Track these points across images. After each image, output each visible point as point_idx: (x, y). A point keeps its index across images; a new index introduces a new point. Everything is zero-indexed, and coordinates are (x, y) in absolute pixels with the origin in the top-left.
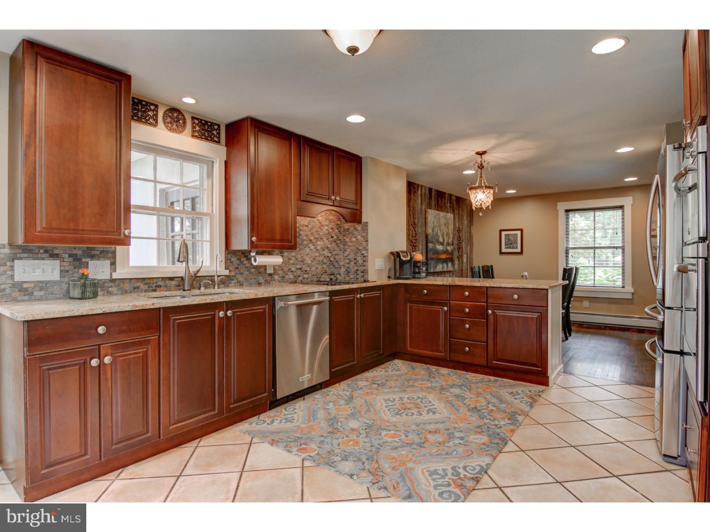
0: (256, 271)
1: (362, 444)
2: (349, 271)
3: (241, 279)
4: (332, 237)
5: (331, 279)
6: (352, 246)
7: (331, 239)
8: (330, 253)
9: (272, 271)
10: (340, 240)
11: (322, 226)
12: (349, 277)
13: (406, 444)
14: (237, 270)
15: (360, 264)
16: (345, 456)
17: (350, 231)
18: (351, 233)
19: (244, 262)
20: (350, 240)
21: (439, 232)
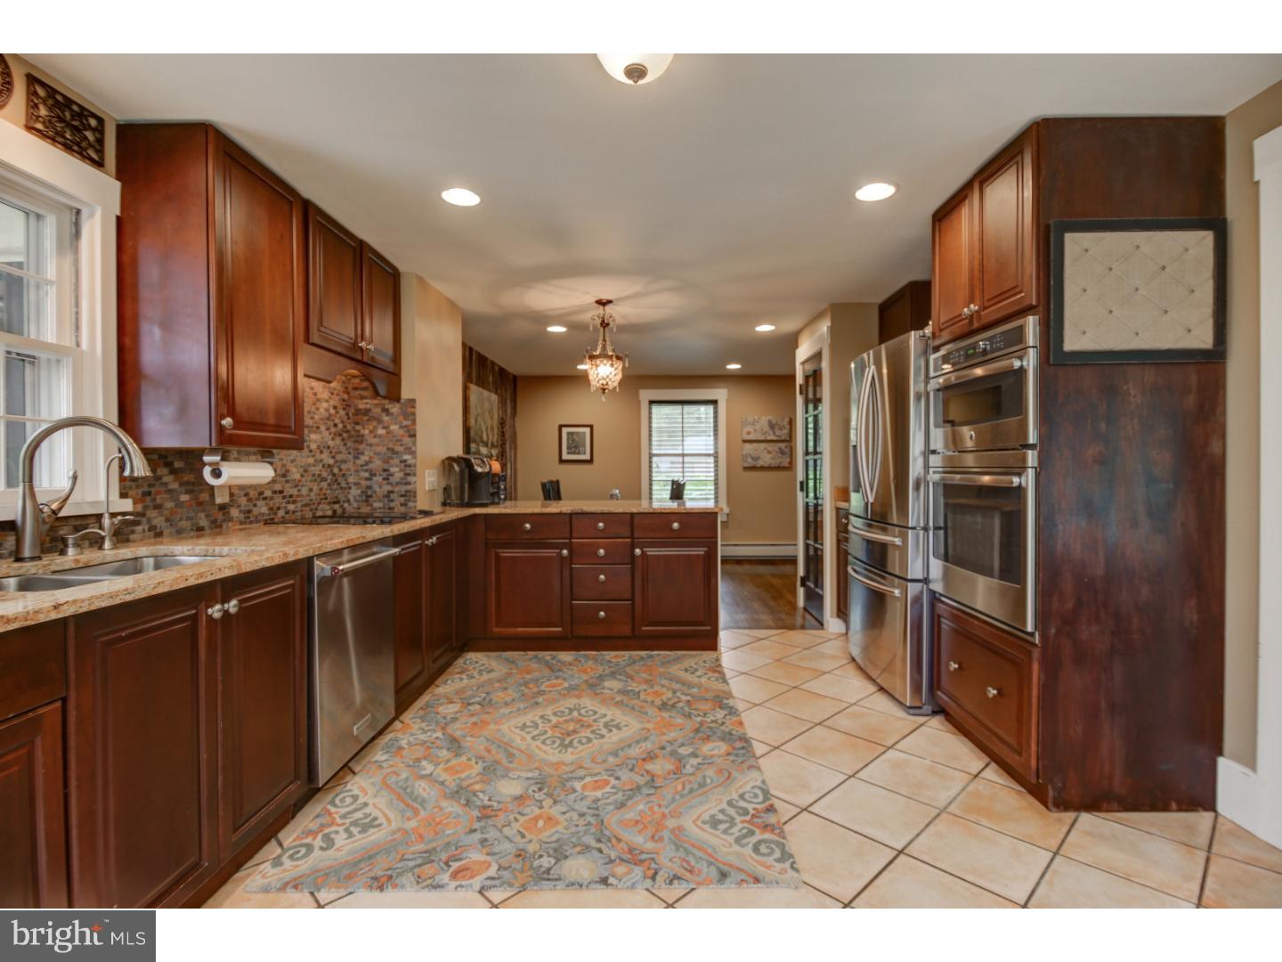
0: (191, 500)
1: (562, 818)
2: (369, 493)
3: (159, 521)
4: (336, 425)
5: (335, 512)
6: (378, 445)
7: (333, 430)
8: (333, 457)
9: (226, 499)
10: (347, 432)
11: (318, 400)
12: (371, 505)
13: (630, 793)
14: (148, 499)
15: (398, 480)
16: (556, 850)
17: (371, 414)
18: (374, 419)
19: (165, 479)
20: (371, 432)
21: (483, 424)
